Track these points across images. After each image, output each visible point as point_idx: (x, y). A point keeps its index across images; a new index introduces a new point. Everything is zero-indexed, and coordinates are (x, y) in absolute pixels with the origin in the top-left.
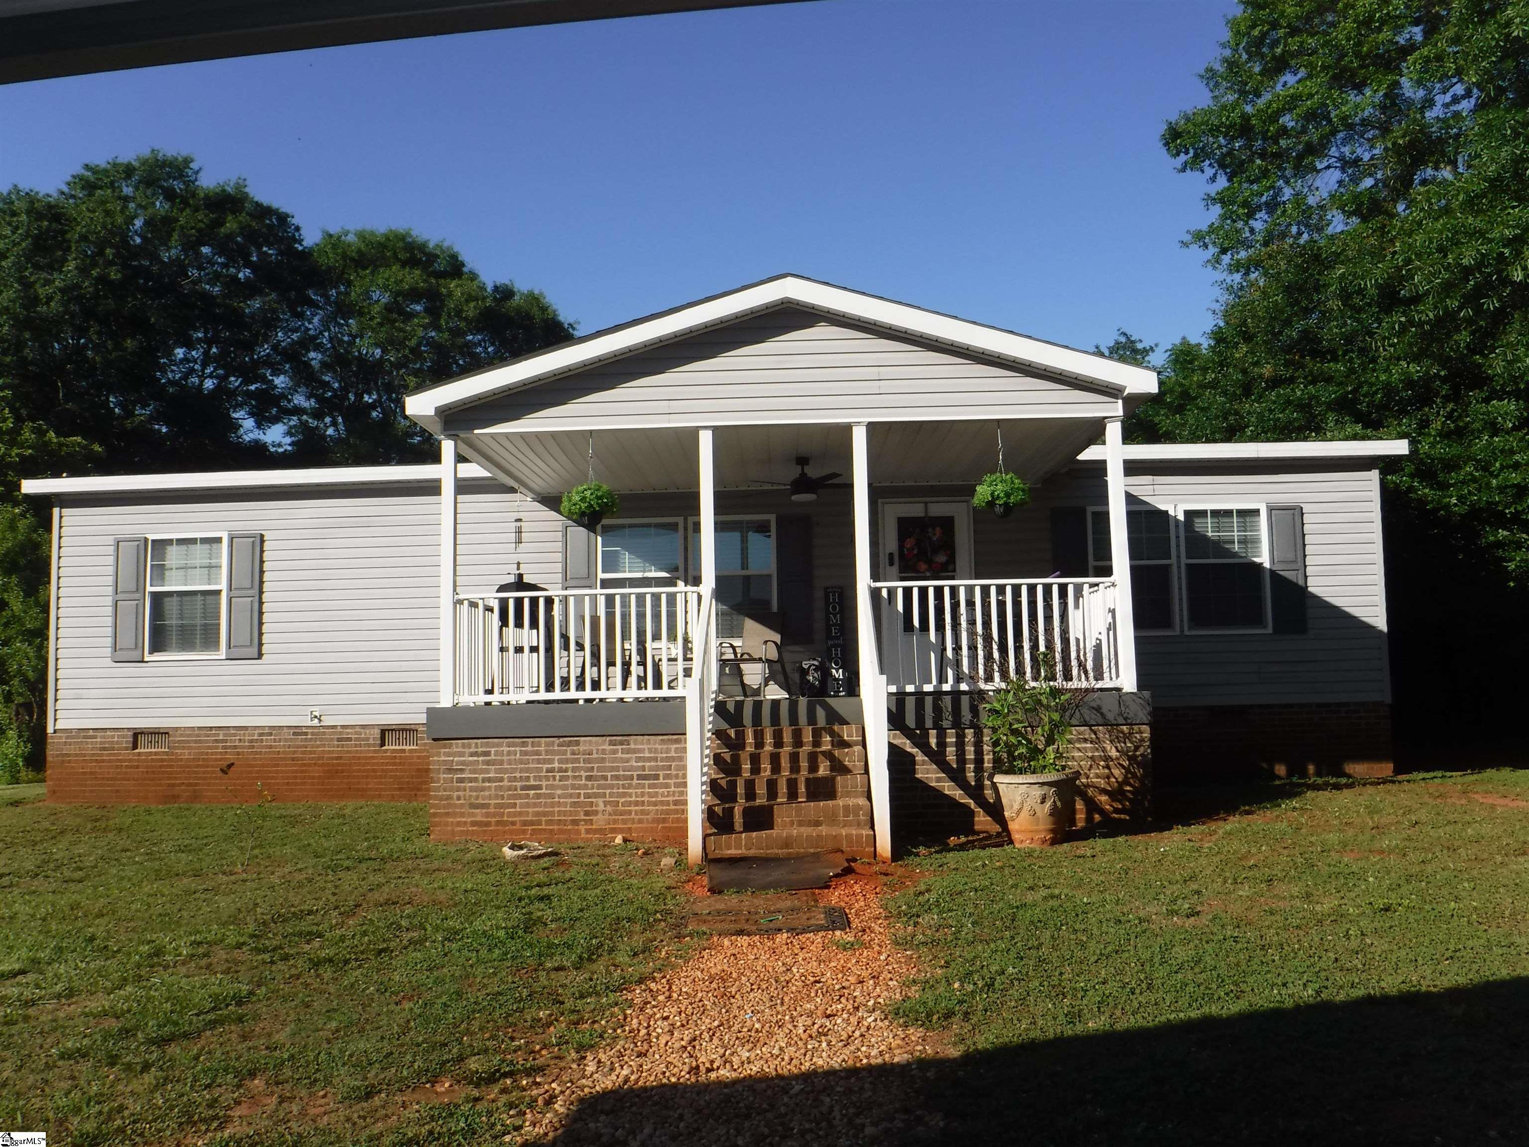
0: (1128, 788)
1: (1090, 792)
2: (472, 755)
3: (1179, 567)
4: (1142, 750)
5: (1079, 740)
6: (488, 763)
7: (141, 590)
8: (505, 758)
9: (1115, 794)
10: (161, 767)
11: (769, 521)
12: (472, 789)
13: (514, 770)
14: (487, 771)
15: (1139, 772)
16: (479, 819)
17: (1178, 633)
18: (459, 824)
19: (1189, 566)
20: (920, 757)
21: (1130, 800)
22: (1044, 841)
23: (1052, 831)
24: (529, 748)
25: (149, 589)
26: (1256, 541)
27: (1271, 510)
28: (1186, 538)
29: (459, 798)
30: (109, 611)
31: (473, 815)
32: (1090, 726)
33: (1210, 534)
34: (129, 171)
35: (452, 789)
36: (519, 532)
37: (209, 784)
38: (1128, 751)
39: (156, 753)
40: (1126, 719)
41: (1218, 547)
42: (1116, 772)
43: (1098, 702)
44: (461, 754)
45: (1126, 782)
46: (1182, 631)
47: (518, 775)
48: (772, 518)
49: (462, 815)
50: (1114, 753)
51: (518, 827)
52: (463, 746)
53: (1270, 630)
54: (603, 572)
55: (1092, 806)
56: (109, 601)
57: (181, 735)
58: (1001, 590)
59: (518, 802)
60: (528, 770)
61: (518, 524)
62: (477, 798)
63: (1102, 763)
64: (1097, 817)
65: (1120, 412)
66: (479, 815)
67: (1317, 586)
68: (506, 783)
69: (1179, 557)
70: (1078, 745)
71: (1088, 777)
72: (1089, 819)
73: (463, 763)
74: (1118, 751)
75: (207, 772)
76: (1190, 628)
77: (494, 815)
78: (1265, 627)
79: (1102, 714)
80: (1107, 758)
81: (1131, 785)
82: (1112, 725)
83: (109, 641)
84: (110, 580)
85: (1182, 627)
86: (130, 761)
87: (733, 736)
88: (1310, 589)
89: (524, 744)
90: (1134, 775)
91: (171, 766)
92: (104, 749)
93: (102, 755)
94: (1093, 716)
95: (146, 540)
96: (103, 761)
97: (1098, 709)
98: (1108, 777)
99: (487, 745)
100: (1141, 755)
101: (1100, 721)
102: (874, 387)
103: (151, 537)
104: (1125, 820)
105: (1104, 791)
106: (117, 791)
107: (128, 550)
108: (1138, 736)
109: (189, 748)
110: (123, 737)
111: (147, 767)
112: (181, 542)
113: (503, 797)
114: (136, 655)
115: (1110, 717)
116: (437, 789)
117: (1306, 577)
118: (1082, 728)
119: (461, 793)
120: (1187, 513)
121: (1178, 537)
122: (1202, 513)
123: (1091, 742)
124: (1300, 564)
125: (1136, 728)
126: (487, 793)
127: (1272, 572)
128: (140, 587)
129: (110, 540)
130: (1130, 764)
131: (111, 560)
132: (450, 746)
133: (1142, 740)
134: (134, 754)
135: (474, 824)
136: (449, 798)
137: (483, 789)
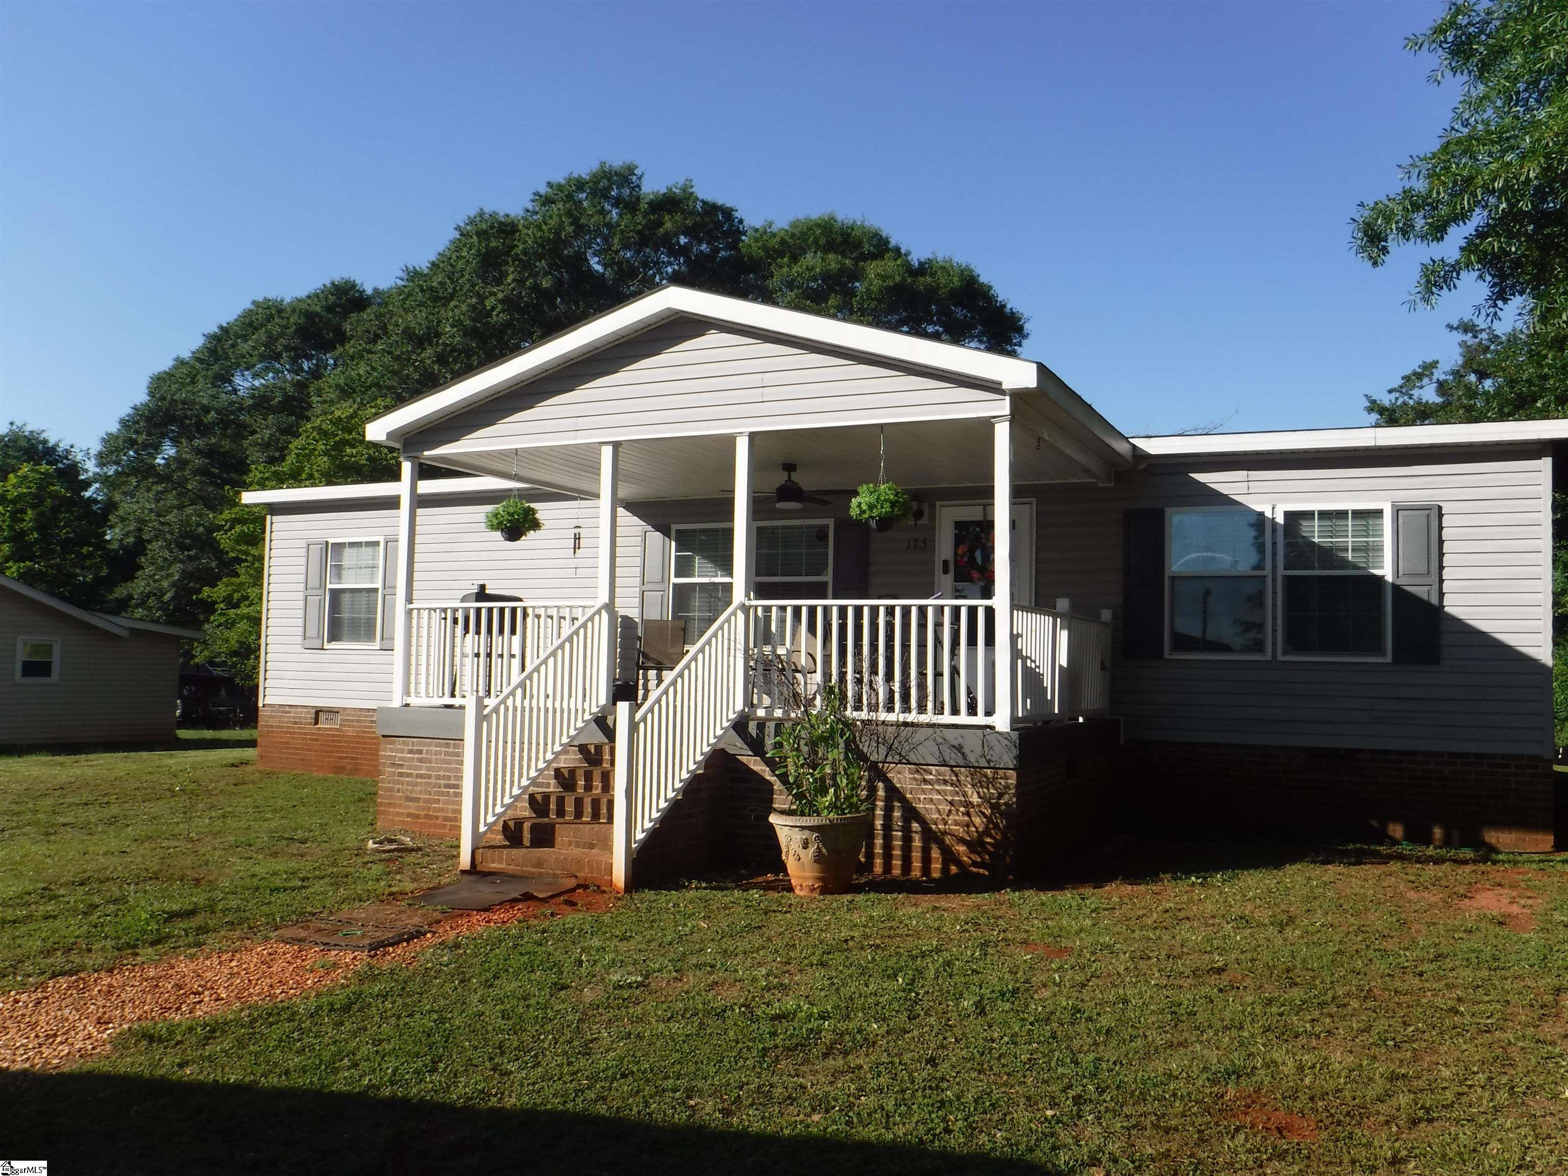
0: (989, 840)
1: (948, 840)
2: (410, 752)
3: (1274, 580)
4: (1006, 797)
5: (938, 781)
6: (420, 760)
7: (323, 587)
8: (434, 757)
9: (975, 845)
10: (333, 741)
11: (827, 526)
12: (408, 784)
13: (440, 769)
14: (420, 768)
15: (1002, 823)
16: (412, 811)
17: (1268, 657)
18: (398, 814)
19: (1287, 578)
20: (778, 786)
21: (989, 853)
22: (813, 889)
23: (820, 879)
24: (451, 750)
25: (329, 586)
26: (1379, 548)
27: (1397, 511)
28: (1287, 545)
29: (398, 791)
30: (302, 603)
31: (407, 807)
32: (951, 767)
33: (1316, 540)
34: (580, 185)
35: (394, 782)
36: (577, 538)
37: (366, 759)
38: (991, 798)
39: (330, 729)
40: (989, 761)
41: (1329, 556)
42: (977, 821)
43: (960, 741)
44: (402, 751)
45: (987, 832)
46: (1274, 656)
47: (442, 773)
48: (830, 522)
49: (400, 806)
50: (975, 799)
51: (439, 821)
52: (404, 742)
53: (1389, 659)
54: (676, 576)
55: (949, 856)
56: (301, 596)
57: (348, 715)
58: (890, 611)
59: (441, 798)
60: (449, 770)
61: (577, 531)
62: (412, 791)
63: (962, 809)
64: (954, 869)
65: (1007, 411)
66: (412, 808)
67: (1455, 605)
68: (433, 780)
69: (1274, 567)
70: (937, 787)
71: (946, 823)
72: (945, 870)
73: (402, 759)
74: (980, 797)
75: (363, 749)
76: (1285, 653)
77: (423, 809)
78: (1384, 654)
79: (963, 754)
80: (968, 804)
81: (991, 836)
82: (973, 767)
83: (300, 631)
84: (302, 578)
85: (1274, 650)
86: (313, 734)
87: (593, 751)
88: (1447, 609)
89: (447, 745)
90: (996, 826)
91: (340, 742)
92: (295, 723)
93: (294, 728)
94: (953, 755)
95: (327, 542)
96: (295, 733)
97: (959, 748)
98: (968, 826)
99: (420, 744)
100: (1005, 804)
101: (961, 762)
102: (756, 395)
103: (331, 541)
104: (984, 875)
105: (962, 841)
106: (303, 760)
107: (315, 550)
108: (1003, 782)
109: (353, 726)
110: (307, 713)
111: (324, 741)
112: (352, 545)
113: (430, 794)
114: (317, 644)
115: (972, 758)
116: (383, 781)
117: (1441, 595)
118: (942, 768)
119: (400, 786)
120: (1288, 515)
121: (1274, 544)
122: (1309, 515)
123: (952, 785)
124: (1435, 578)
125: (1000, 772)
126: (419, 789)
127: (1396, 588)
128: (322, 585)
129: (303, 543)
130: (992, 813)
131: (303, 561)
132: (394, 743)
133: (1007, 787)
134: (315, 729)
135: (409, 815)
136: (391, 790)
137: (416, 784)
